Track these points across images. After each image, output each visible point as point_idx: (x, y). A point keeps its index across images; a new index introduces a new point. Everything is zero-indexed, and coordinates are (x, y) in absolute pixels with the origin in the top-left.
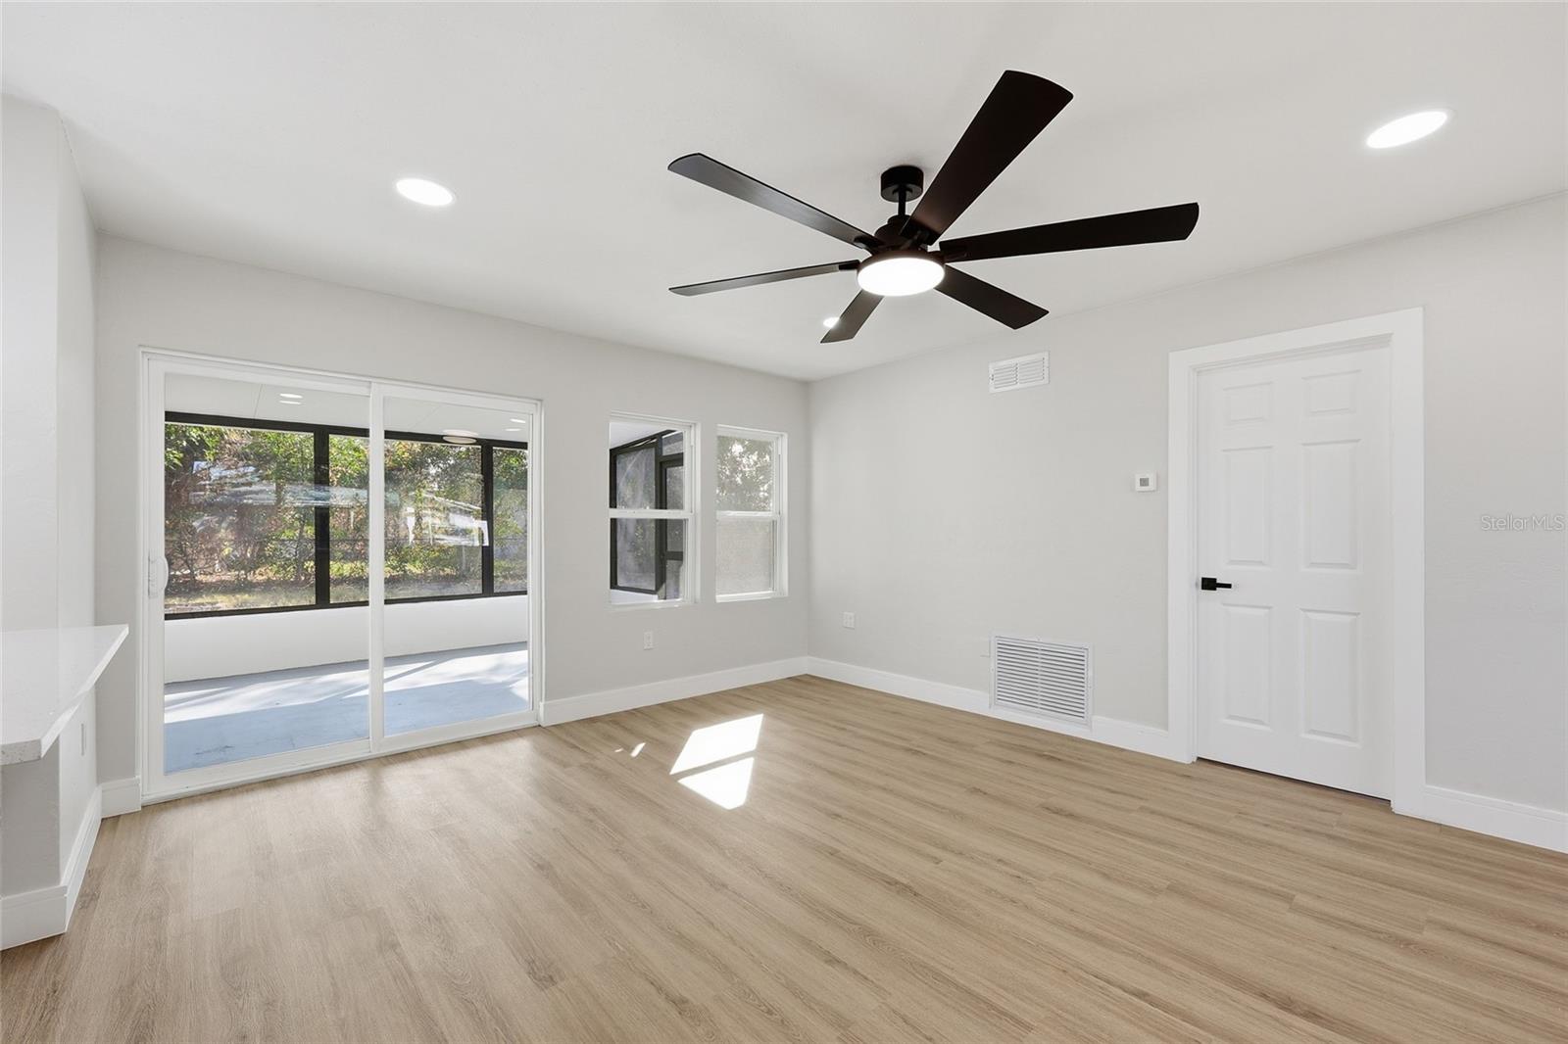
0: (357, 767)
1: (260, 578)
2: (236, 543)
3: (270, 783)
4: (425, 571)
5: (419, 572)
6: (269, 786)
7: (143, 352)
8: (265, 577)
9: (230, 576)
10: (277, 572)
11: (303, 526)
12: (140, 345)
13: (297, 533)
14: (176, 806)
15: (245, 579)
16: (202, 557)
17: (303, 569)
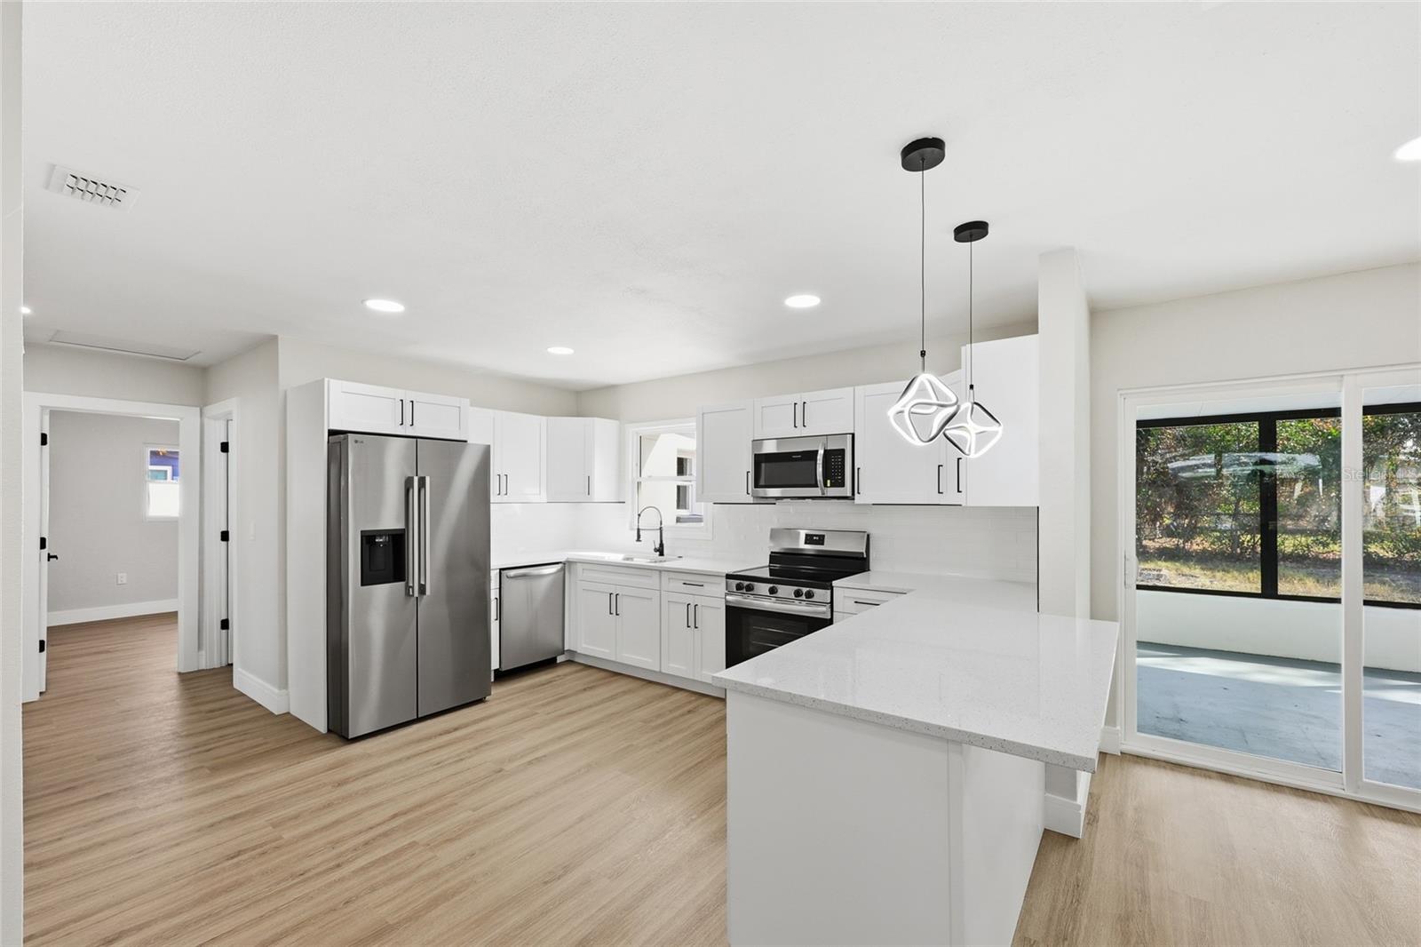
0: (1326, 801)
1: (1195, 547)
2: (1176, 516)
3: (1227, 777)
4: (1401, 554)
5: (1390, 555)
6: (1225, 780)
7: (1121, 395)
8: (1201, 547)
9: (1169, 543)
10: (1213, 543)
11: (1238, 501)
12: (1119, 390)
13: (1233, 507)
14: (1146, 764)
15: (1184, 547)
16: (1147, 526)
17: (1239, 543)
